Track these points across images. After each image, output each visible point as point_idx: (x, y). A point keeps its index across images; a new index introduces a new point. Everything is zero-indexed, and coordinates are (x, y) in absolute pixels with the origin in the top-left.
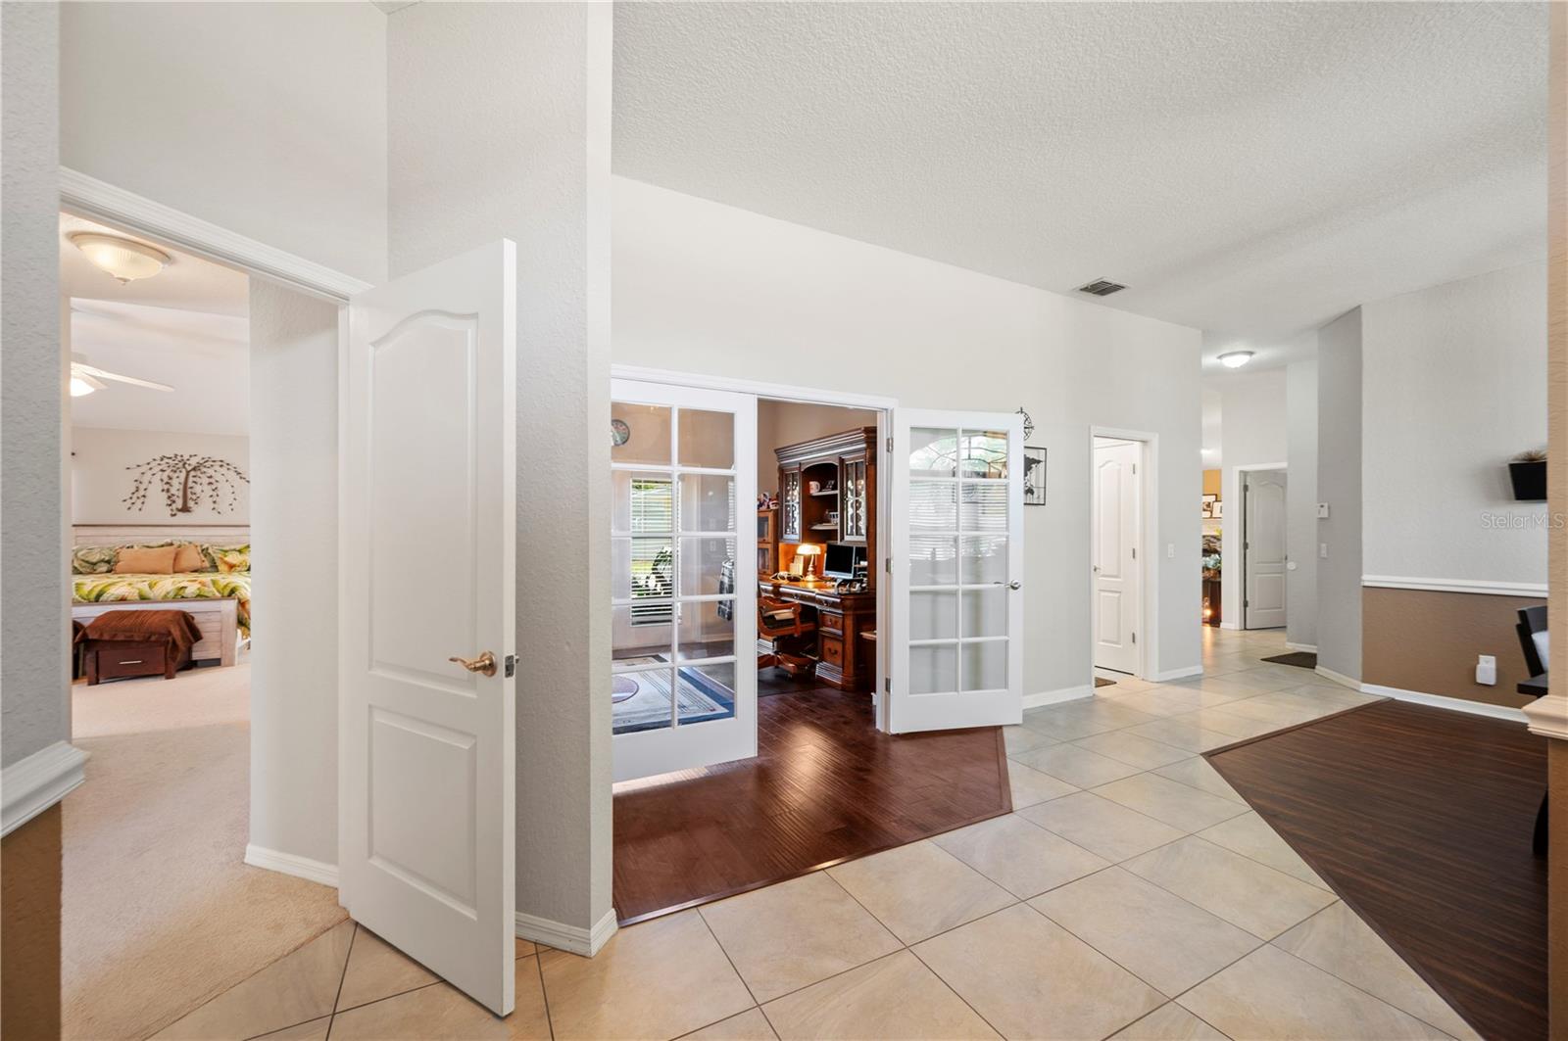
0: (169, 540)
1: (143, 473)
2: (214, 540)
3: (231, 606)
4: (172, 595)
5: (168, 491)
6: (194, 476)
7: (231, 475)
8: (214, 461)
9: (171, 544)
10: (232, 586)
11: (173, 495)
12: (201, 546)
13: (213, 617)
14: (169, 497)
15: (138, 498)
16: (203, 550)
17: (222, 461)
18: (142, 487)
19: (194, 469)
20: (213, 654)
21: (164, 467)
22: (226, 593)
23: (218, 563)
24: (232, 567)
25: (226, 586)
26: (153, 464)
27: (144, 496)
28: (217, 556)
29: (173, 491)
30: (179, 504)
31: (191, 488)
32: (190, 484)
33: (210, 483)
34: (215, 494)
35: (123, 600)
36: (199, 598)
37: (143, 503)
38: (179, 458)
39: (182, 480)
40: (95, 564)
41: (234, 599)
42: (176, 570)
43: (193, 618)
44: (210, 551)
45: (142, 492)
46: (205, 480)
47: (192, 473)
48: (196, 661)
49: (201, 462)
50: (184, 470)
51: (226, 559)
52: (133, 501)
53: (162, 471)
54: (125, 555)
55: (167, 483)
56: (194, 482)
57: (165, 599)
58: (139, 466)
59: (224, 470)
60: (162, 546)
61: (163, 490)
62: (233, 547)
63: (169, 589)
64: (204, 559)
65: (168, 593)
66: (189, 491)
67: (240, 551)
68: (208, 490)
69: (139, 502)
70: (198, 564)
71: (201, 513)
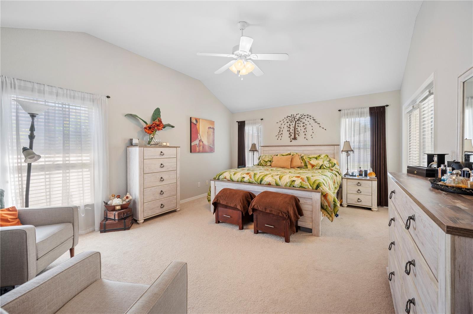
0: (289, 152)
1: (281, 124)
2: (305, 152)
3: (317, 196)
4: (289, 184)
5: (289, 131)
6: (298, 123)
7: (312, 121)
8: (305, 116)
9: (290, 154)
10: (317, 183)
11: (291, 132)
12: (301, 155)
13: (309, 202)
14: (290, 134)
15: (280, 135)
16: (301, 157)
17: (308, 115)
18: (281, 130)
19: (298, 120)
20: (308, 225)
21: (288, 121)
22: (315, 187)
23: (308, 164)
24: (313, 166)
25: (314, 182)
26: (285, 120)
27: (282, 134)
28: (307, 160)
29: (291, 131)
30: (293, 137)
31: (297, 129)
32: (297, 127)
33: (304, 126)
34: (305, 131)
35: (269, 185)
36: (301, 189)
37: (282, 137)
38: (293, 116)
39: (294, 126)
40: (266, 162)
41: (319, 192)
42: (292, 167)
43: (299, 201)
44: (304, 158)
45: (281, 132)
46: (302, 125)
47: (297, 122)
48: (300, 227)
49: (300, 117)
50: (294, 121)
51: (311, 162)
52: (279, 136)
53: (287, 122)
54: (275, 159)
55: (289, 127)
56: (298, 126)
57: (286, 187)
58: (280, 121)
59: (308, 119)
60: (287, 155)
61: (288, 131)
62: (313, 156)
63: (287, 181)
64: (302, 162)
65: (287, 183)
66: (296, 130)
67: (316, 158)
68: (303, 128)
69: (281, 136)
70: (300, 164)
71: (301, 140)
